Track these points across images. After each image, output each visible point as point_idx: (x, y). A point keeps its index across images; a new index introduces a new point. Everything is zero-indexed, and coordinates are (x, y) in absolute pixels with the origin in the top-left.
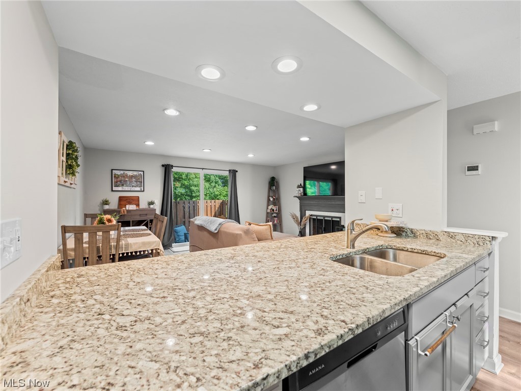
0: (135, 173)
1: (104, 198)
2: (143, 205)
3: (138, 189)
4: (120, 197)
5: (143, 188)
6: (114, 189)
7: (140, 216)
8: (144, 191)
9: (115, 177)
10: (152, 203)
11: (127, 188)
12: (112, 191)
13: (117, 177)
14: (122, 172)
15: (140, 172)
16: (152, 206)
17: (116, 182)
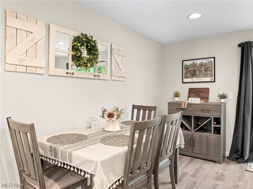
0: (205, 61)
1: (175, 90)
2: (213, 98)
3: (208, 79)
4: (190, 89)
5: (213, 78)
6: (185, 80)
7: (202, 112)
8: (214, 81)
9: (185, 68)
10: (223, 97)
11: (196, 79)
12: (183, 82)
13: (187, 68)
14: (191, 62)
15: (210, 60)
16: (223, 100)
17: (187, 73)
